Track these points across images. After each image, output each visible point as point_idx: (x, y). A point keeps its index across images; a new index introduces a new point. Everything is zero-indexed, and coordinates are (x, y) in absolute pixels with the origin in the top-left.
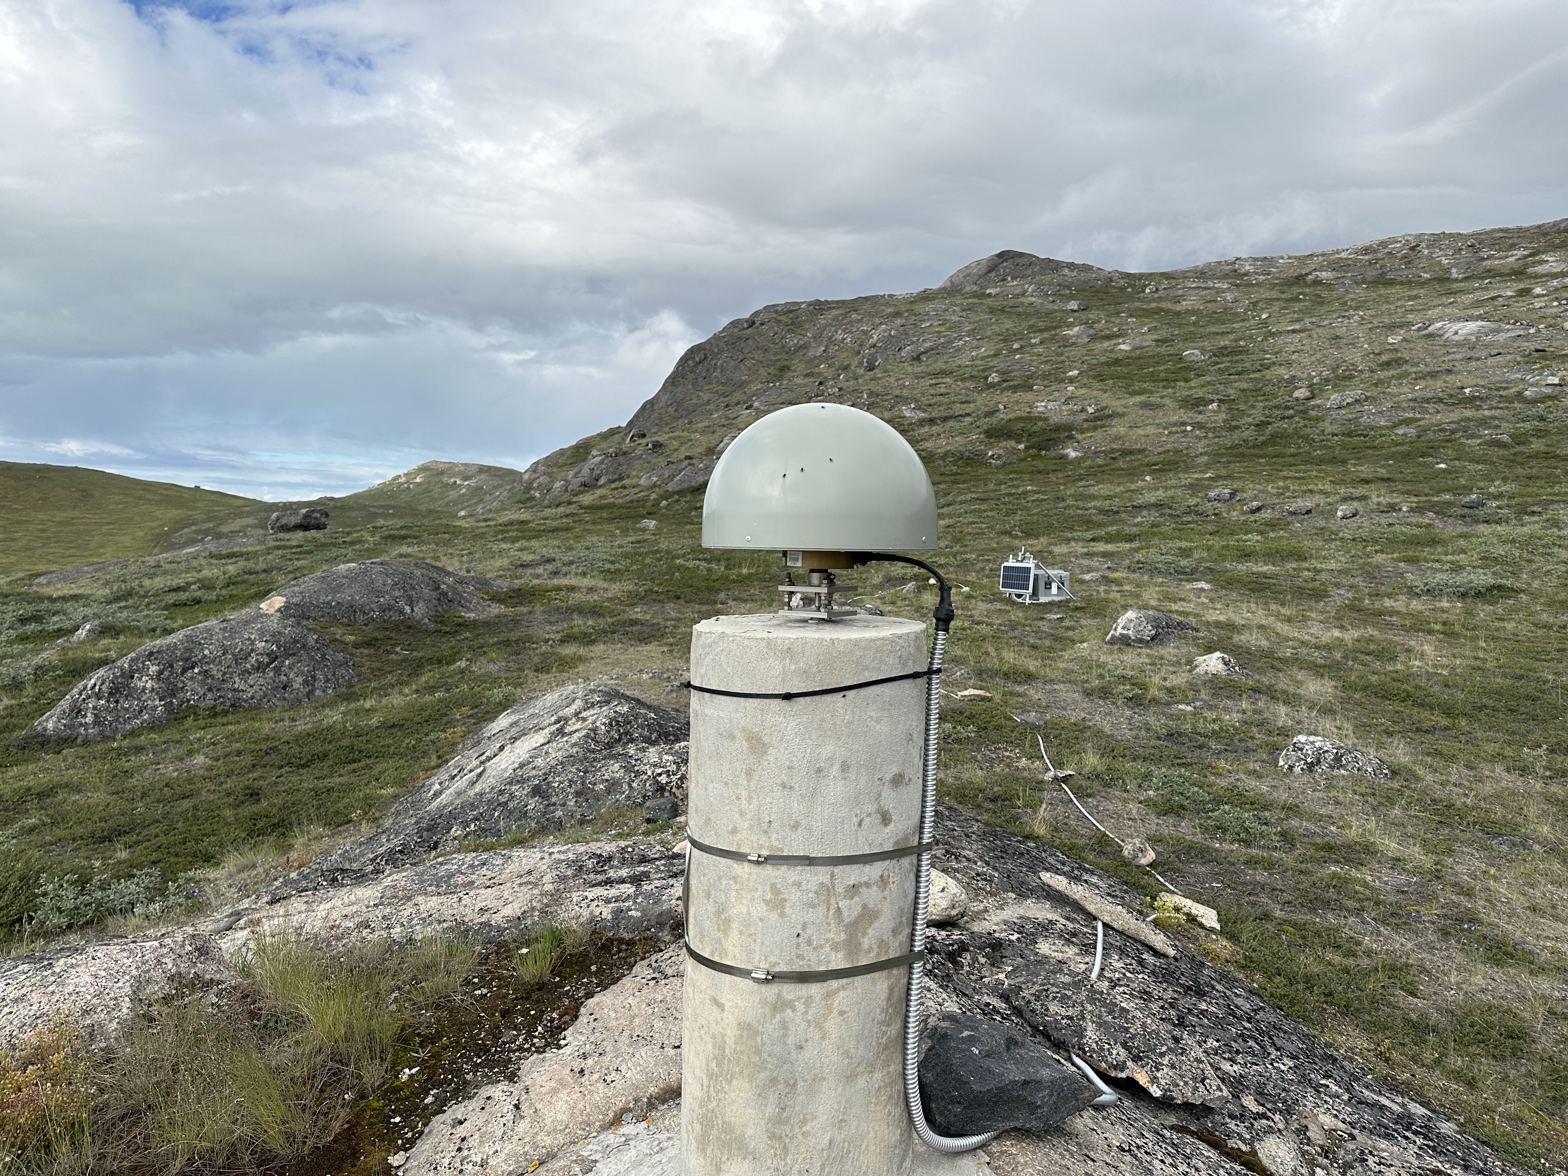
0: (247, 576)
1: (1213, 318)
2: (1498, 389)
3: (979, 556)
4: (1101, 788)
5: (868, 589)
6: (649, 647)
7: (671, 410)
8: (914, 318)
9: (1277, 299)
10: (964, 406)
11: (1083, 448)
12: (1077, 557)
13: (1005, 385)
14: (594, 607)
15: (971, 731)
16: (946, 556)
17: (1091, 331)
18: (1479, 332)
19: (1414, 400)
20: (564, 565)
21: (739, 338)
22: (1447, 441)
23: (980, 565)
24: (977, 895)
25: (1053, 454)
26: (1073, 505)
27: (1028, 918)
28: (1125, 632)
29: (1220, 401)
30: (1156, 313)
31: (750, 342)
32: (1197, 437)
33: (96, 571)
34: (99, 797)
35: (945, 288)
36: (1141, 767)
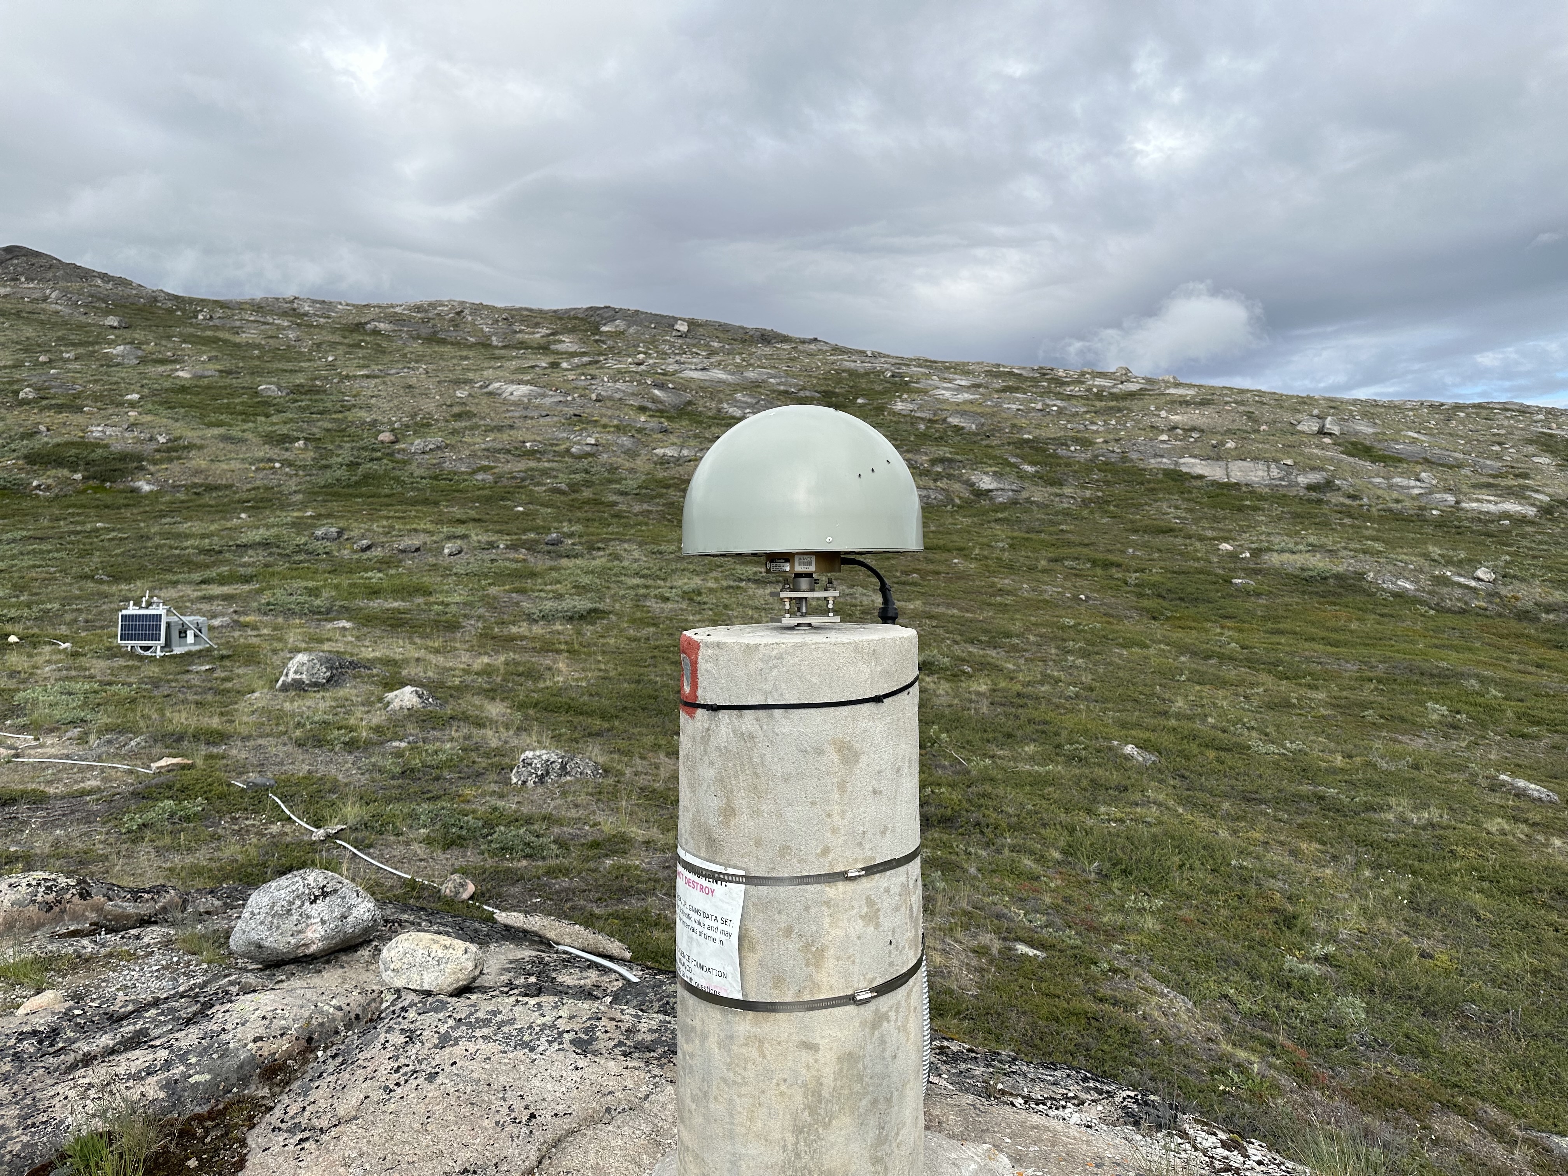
1: (277, 354)
2: (552, 445)
3: (63, 605)
4: (376, 837)
9: (341, 344)
17: (140, 353)
18: (530, 395)
19: (487, 450)
22: (519, 487)
23: (68, 616)
25: (121, 486)
26: (164, 545)
28: (298, 677)
29: (306, 439)
30: (214, 342)
32: (287, 474)
36: (402, 808)
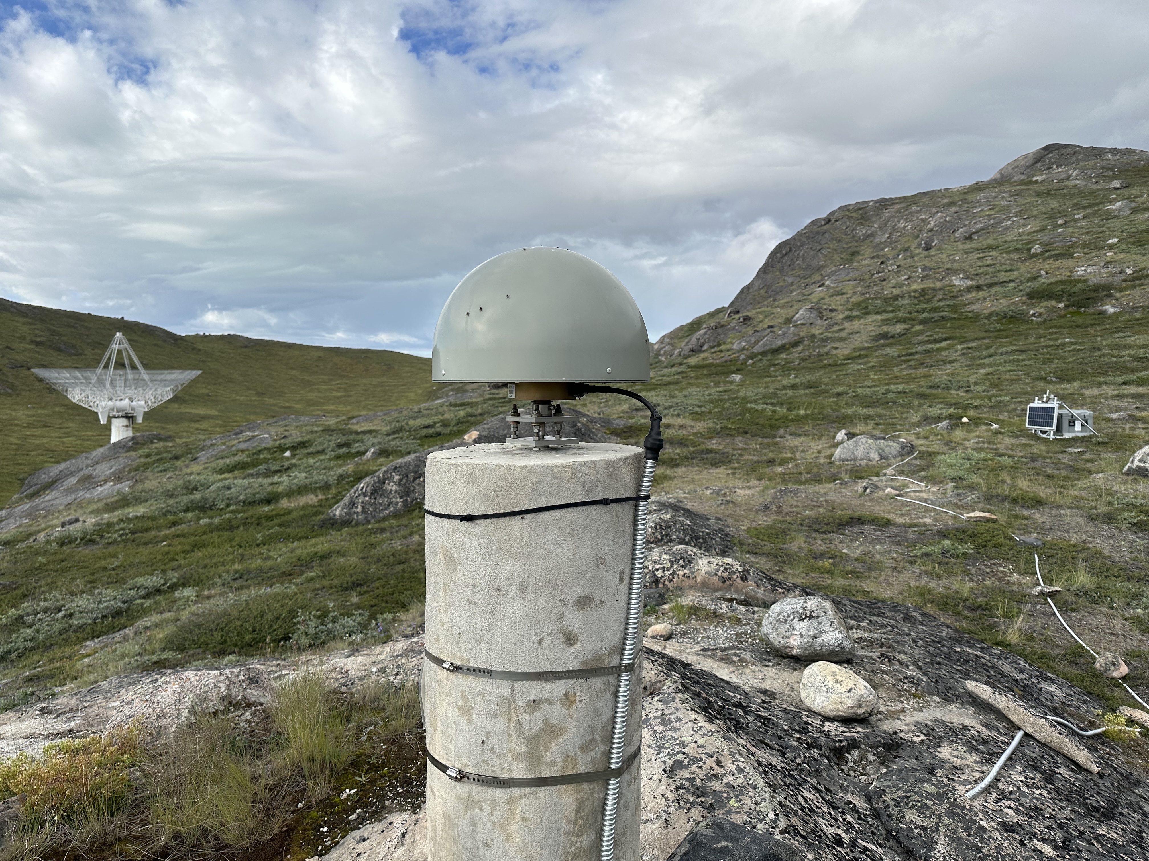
0: (470, 418)
3: (1012, 398)
4: (1088, 604)
5: (907, 427)
6: (717, 470)
7: (762, 292)
8: (966, 205)
10: (1008, 274)
11: (1121, 304)
12: (1107, 399)
13: (1047, 254)
14: (682, 439)
15: (968, 548)
16: (982, 398)
17: (1133, 205)
20: (666, 409)
21: (818, 233)
23: (1013, 406)
24: (900, 696)
25: (1092, 310)
26: (1108, 354)
27: (943, 722)
28: (1142, 464)
31: (827, 235)
33: (384, 415)
34: (354, 560)
35: (995, 180)
36: (1133, 587)
